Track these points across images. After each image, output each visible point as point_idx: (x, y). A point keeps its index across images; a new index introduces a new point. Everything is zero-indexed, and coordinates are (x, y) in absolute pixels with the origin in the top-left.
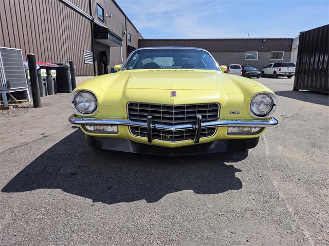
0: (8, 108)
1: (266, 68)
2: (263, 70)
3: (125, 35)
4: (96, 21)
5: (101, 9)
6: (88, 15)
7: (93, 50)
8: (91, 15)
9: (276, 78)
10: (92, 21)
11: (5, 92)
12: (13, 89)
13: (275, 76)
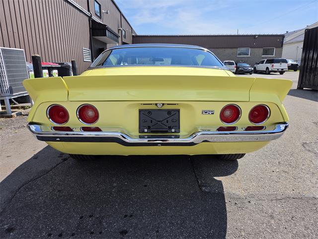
0: (11, 116)
1: (259, 64)
2: (255, 66)
3: (120, 31)
4: (94, 18)
5: (98, 5)
6: (85, 11)
7: (91, 48)
8: (89, 11)
9: (269, 74)
10: (90, 18)
11: (8, 98)
12: (16, 95)
13: (267, 72)
